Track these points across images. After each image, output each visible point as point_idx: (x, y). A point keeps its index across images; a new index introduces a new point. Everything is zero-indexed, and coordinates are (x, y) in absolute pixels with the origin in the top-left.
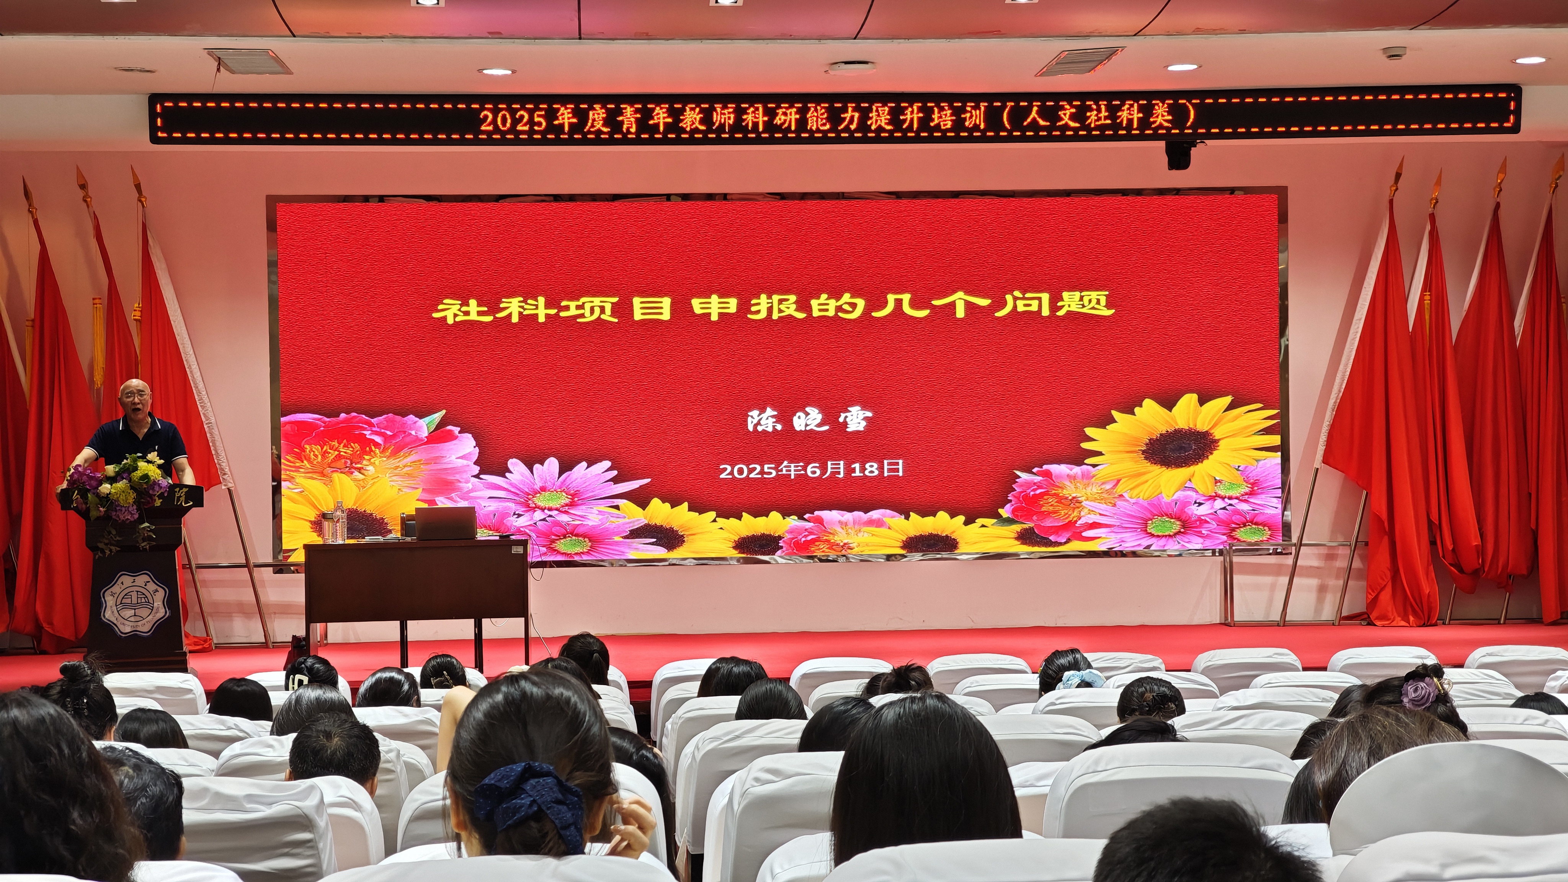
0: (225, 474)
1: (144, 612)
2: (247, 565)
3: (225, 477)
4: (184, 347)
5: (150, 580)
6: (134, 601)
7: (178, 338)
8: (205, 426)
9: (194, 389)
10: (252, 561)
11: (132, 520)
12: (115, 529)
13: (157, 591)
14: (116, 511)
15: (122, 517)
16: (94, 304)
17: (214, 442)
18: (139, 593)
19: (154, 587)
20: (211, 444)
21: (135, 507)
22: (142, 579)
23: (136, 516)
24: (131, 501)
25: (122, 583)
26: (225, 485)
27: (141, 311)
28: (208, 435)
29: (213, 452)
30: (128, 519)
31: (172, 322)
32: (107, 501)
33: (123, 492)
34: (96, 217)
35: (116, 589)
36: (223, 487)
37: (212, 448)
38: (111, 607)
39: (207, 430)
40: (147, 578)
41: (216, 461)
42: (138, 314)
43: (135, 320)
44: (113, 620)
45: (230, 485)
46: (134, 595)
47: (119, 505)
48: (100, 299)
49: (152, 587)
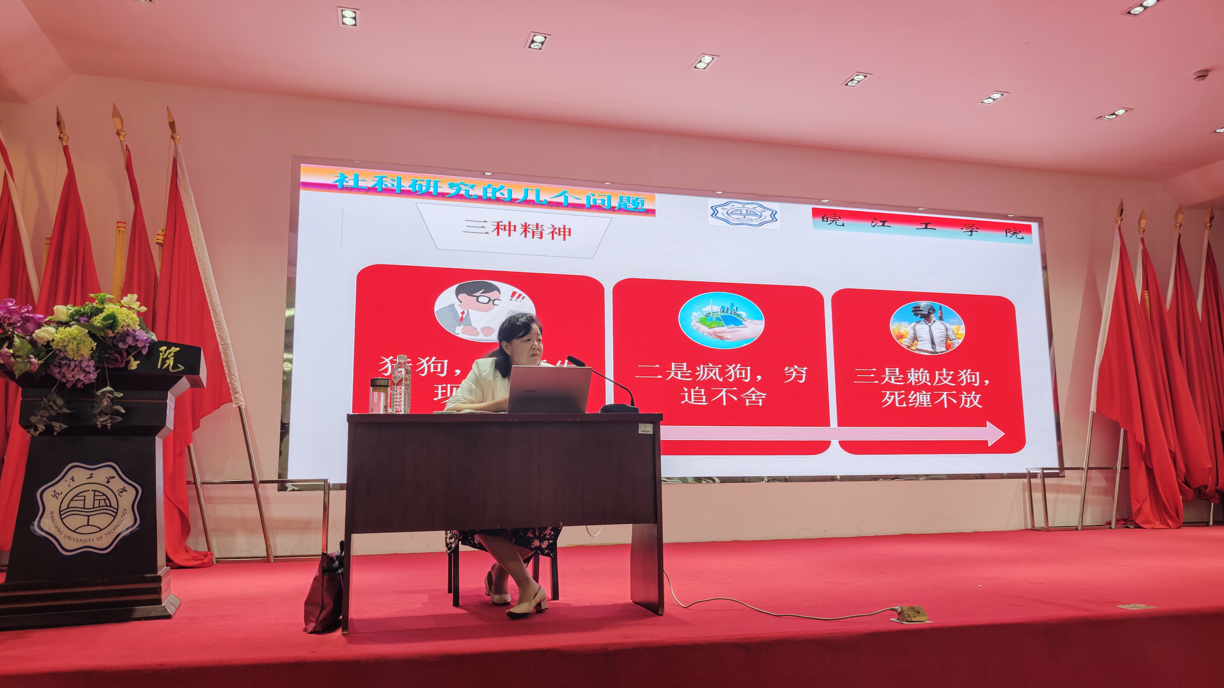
0: (236, 393)
1: (100, 520)
2: (253, 482)
3: (236, 396)
4: (204, 272)
5: (115, 474)
6: (89, 504)
7: (199, 264)
8: (220, 347)
9: (211, 311)
10: (258, 479)
11: (87, 382)
12: (62, 397)
13: (124, 490)
14: (60, 366)
15: (69, 376)
16: (118, 227)
17: (227, 362)
18: (97, 493)
19: (123, 485)
20: (224, 364)
21: (92, 363)
22: (103, 473)
23: (93, 376)
24: (86, 352)
25: (73, 480)
26: (236, 404)
27: (164, 236)
28: (222, 355)
29: (226, 372)
30: (79, 380)
31: (195, 249)
32: (48, 352)
33: (74, 338)
34: (128, 149)
35: (62, 487)
36: (234, 406)
37: (225, 368)
38: (52, 513)
39: (221, 350)
40: (110, 472)
41: (228, 380)
42: (161, 237)
43: (158, 243)
44: (53, 531)
45: (241, 403)
46: (89, 496)
47: (65, 358)
48: (125, 223)
49: (117, 484)
